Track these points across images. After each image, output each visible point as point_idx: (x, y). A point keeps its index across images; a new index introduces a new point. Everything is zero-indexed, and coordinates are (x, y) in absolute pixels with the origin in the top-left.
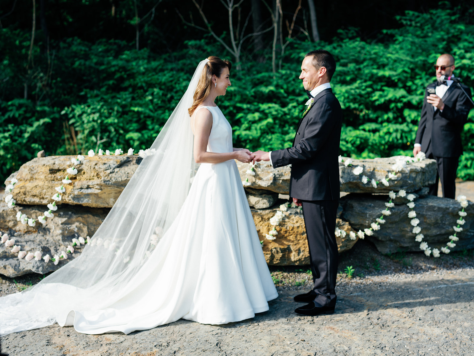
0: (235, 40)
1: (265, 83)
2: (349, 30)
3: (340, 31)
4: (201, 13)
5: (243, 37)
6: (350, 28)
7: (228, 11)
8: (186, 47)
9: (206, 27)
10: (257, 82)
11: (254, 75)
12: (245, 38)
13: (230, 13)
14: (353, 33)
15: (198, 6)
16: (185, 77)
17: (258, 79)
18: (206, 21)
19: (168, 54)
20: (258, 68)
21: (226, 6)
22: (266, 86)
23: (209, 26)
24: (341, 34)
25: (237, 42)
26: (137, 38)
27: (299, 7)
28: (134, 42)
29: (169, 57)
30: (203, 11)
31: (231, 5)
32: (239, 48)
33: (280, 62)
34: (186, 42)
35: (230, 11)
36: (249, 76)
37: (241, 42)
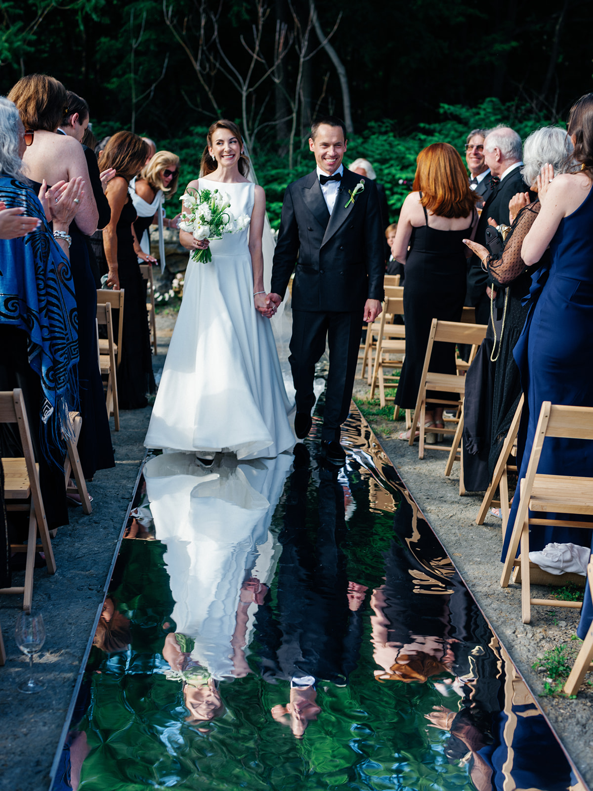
0: (248, 130)
1: (279, 181)
2: (383, 123)
3: (372, 124)
4: (211, 96)
5: (258, 126)
6: (385, 120)
7: (241, 95)
8: (191, 134)
9: (216, 113)
10: (270, 179)
11: (268, 170)
12: (260, 127)
13: (244, 98)
14: (387, 127)
15: (207, 88)
16: (190, 169)
17: (272, 176)
18: (215, 106)
19: (168, 141)
20: (274, 163)
21: (239, 89)
22: (280, 184)
23: (219, 112)
24: (372, 127)
25: (250, 132)
26: (133, 120)
27: (323, 95)
28: (129, 125)
29: (169, 143)
30: (212, 94)
31: (245, 88)
32: (253, 138)
33: (299, 158)
34: (192, 128)
35: (244, 94)
36: (262, 171)
37: (256, 131)
